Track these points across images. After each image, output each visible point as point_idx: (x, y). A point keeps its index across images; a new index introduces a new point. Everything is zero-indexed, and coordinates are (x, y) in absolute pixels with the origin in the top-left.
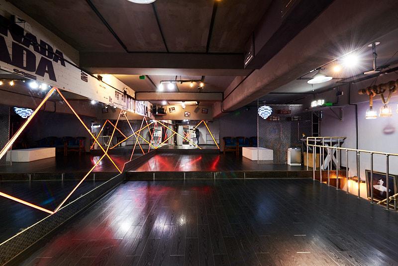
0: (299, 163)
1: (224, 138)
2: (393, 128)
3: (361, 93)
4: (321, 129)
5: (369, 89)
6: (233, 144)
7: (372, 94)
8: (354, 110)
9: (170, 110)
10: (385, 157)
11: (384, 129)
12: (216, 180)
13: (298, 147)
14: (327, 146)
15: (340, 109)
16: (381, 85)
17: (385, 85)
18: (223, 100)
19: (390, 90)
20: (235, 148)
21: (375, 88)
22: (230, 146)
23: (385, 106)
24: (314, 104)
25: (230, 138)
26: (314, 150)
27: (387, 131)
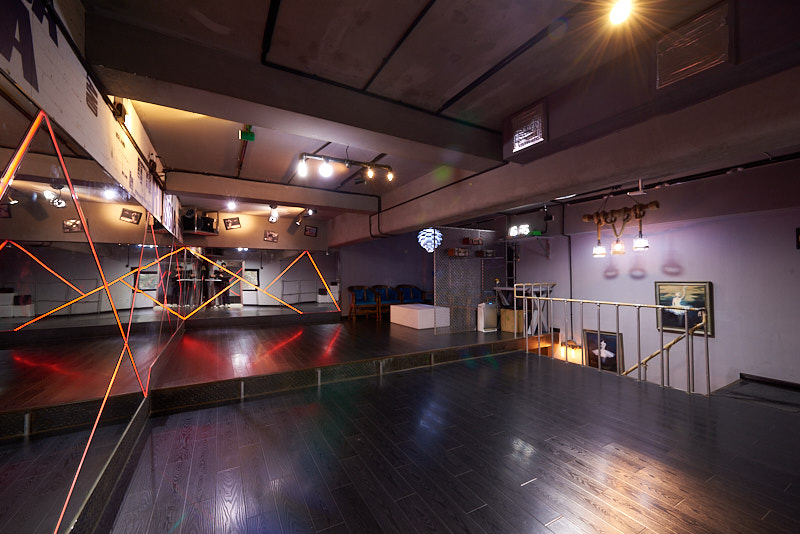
0: (494, 328)
1: (351, 289)
2: (617, 271)
3: (586, 220)
4: (518, 272)
5: (598, 215)
6: (368, 300)
7: (599, 221)
8: (567, 243)
9: (226, 225)
10: (636, 309)
11: (606, 272)
12: (384, 376)
13: (492, 300)
14: (534, 297)
15: (547, 241)
16: (613, 212)
17: (619, 211)
18: (380, 211)
19: (624, 220)
20: (374, 308)
21: (605, 215)
22: (363, 305)
23: (617, 241)
24: (513, 232)
25: (362, 287)
26: (525, 304)
27: (609, 274)
